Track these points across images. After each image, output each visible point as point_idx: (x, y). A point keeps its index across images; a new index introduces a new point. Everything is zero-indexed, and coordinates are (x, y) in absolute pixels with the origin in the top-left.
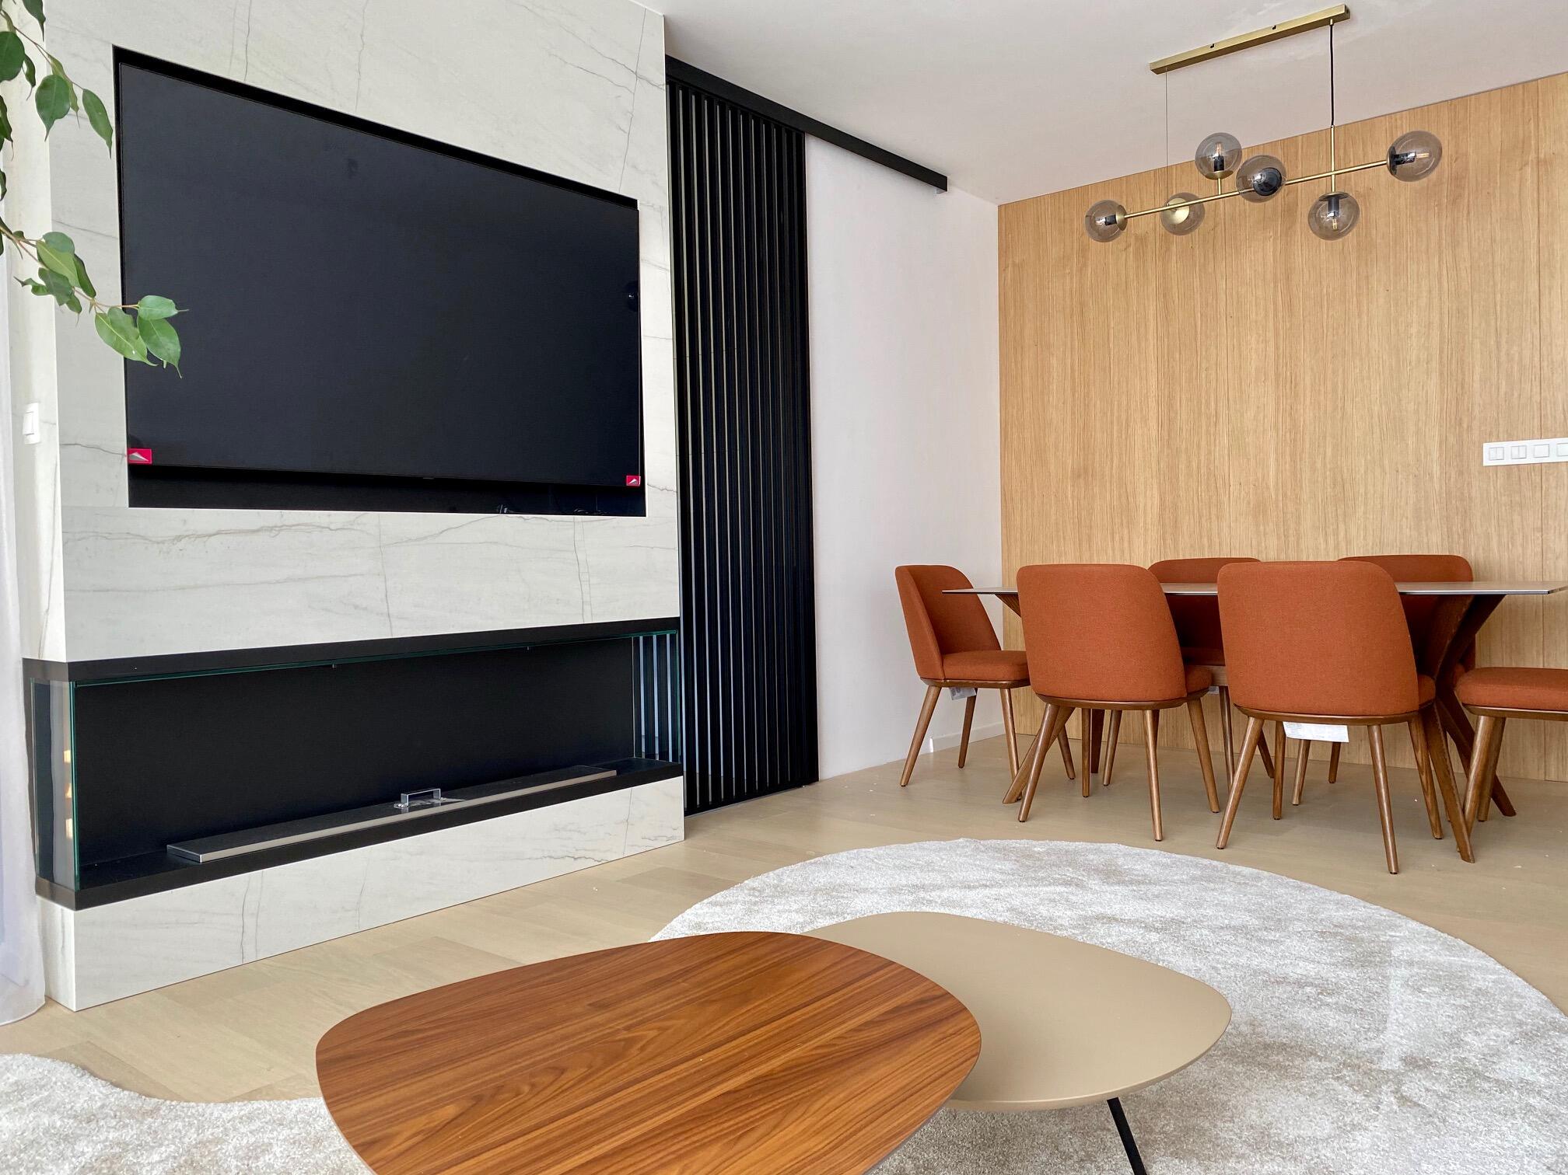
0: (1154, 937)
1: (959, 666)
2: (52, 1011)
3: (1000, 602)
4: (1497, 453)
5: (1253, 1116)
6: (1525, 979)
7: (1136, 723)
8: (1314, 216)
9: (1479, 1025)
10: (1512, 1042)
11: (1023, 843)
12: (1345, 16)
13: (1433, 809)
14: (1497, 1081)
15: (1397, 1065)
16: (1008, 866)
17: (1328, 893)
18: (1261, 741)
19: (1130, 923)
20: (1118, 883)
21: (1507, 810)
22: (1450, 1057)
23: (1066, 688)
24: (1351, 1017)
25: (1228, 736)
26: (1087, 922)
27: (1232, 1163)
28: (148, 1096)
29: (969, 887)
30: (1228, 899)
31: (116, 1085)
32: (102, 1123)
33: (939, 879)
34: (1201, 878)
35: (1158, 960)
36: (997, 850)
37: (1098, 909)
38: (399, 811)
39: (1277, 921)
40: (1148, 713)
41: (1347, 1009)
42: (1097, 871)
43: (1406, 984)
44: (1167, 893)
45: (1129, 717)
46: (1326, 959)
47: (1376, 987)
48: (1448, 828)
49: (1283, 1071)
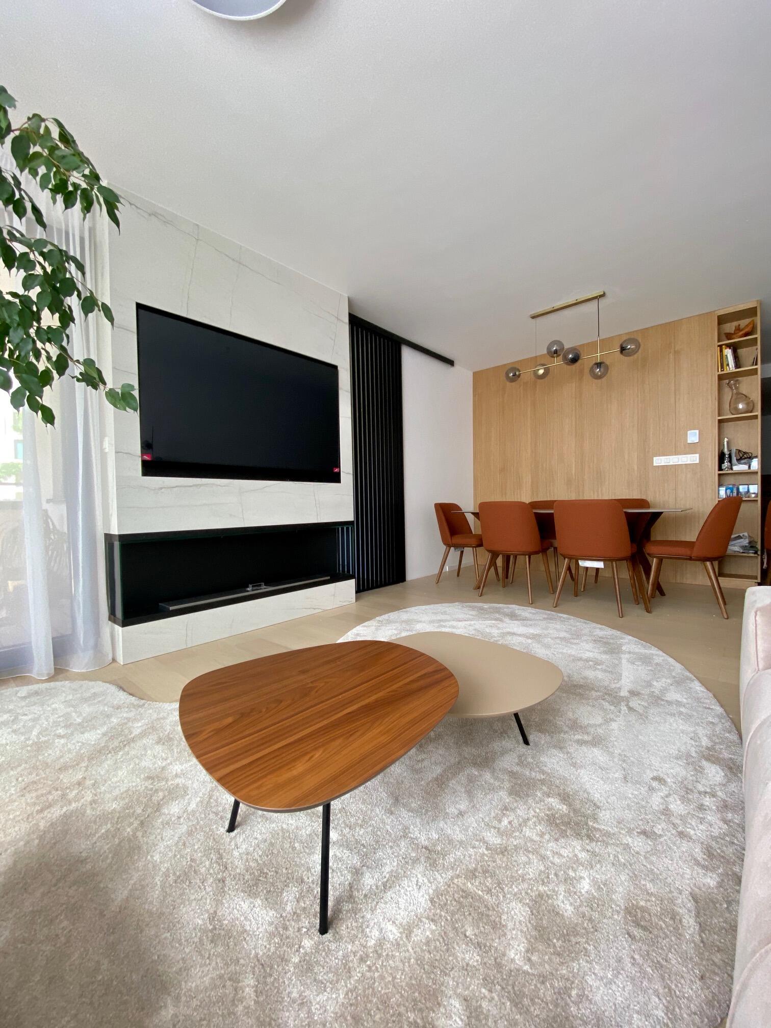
0: (530, 641)
1: (457, 539)
2: (113, 665)
3: (472, 516)
4: (658, 461)
5: (570, 714)
6: (674, 659)
7: (523, 560)
8: (592, 371)
9: (658, 678)
10: (671, 685)
11: (480, 604)
12: (603, 295)
13: (635, 594)
14: (667, 701)
15: (627, 694)
16: (474, 613)
17: (596, 625)
18: (569, 569)
19: (520, 635)
20: (516, 620)
21: (662, 593)
22: (646, 691)
23: (496, 548)
24: (607, 674)
25: (557, 565)
26: (504, 635)
27: (562, 735)
28: (142, 699)
29: (460, 621)
30: (558, 627)
31: (131, 694)
32: (122, 709)
33: (448, 617)
34: (547, 619)
35: (531, 650)
36: (470, 607)
37: (508, 630)
38: (248, 591)
39: (578, 635)
40: (527, 556)
41: (605, 671)
42: (508, 615)
43: (628, 661)
44: (535, 624)
45: (520, 559)
46: (596, 650)
47: (617, 662)
48: (641, 601)
49: (581, 696)
